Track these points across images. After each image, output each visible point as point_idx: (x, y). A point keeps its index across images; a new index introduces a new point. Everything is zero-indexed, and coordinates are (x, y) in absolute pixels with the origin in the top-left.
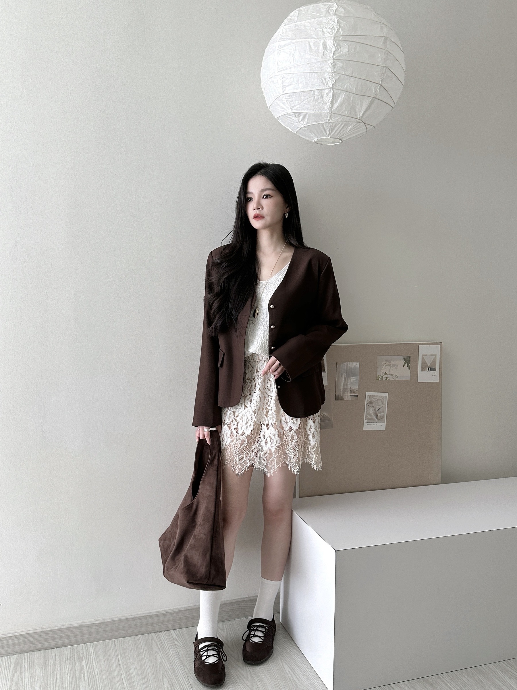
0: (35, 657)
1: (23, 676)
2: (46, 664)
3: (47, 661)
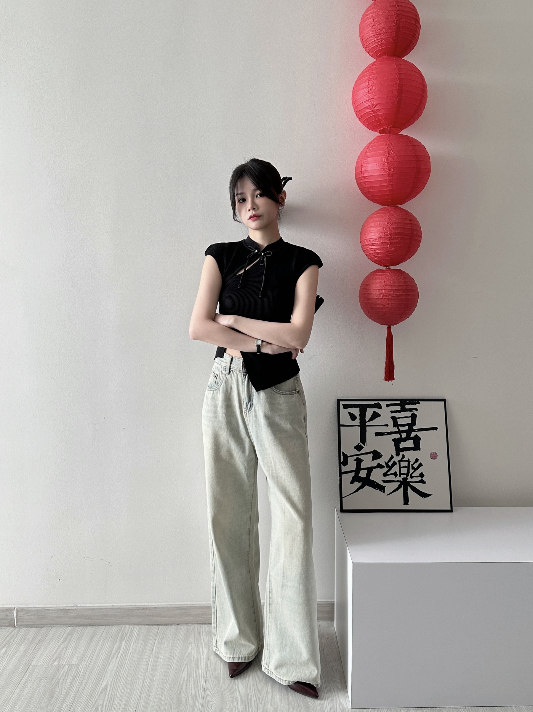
0: (86, 630)
1: (69, 646)
2: (92, 638)
3: (94, 636)
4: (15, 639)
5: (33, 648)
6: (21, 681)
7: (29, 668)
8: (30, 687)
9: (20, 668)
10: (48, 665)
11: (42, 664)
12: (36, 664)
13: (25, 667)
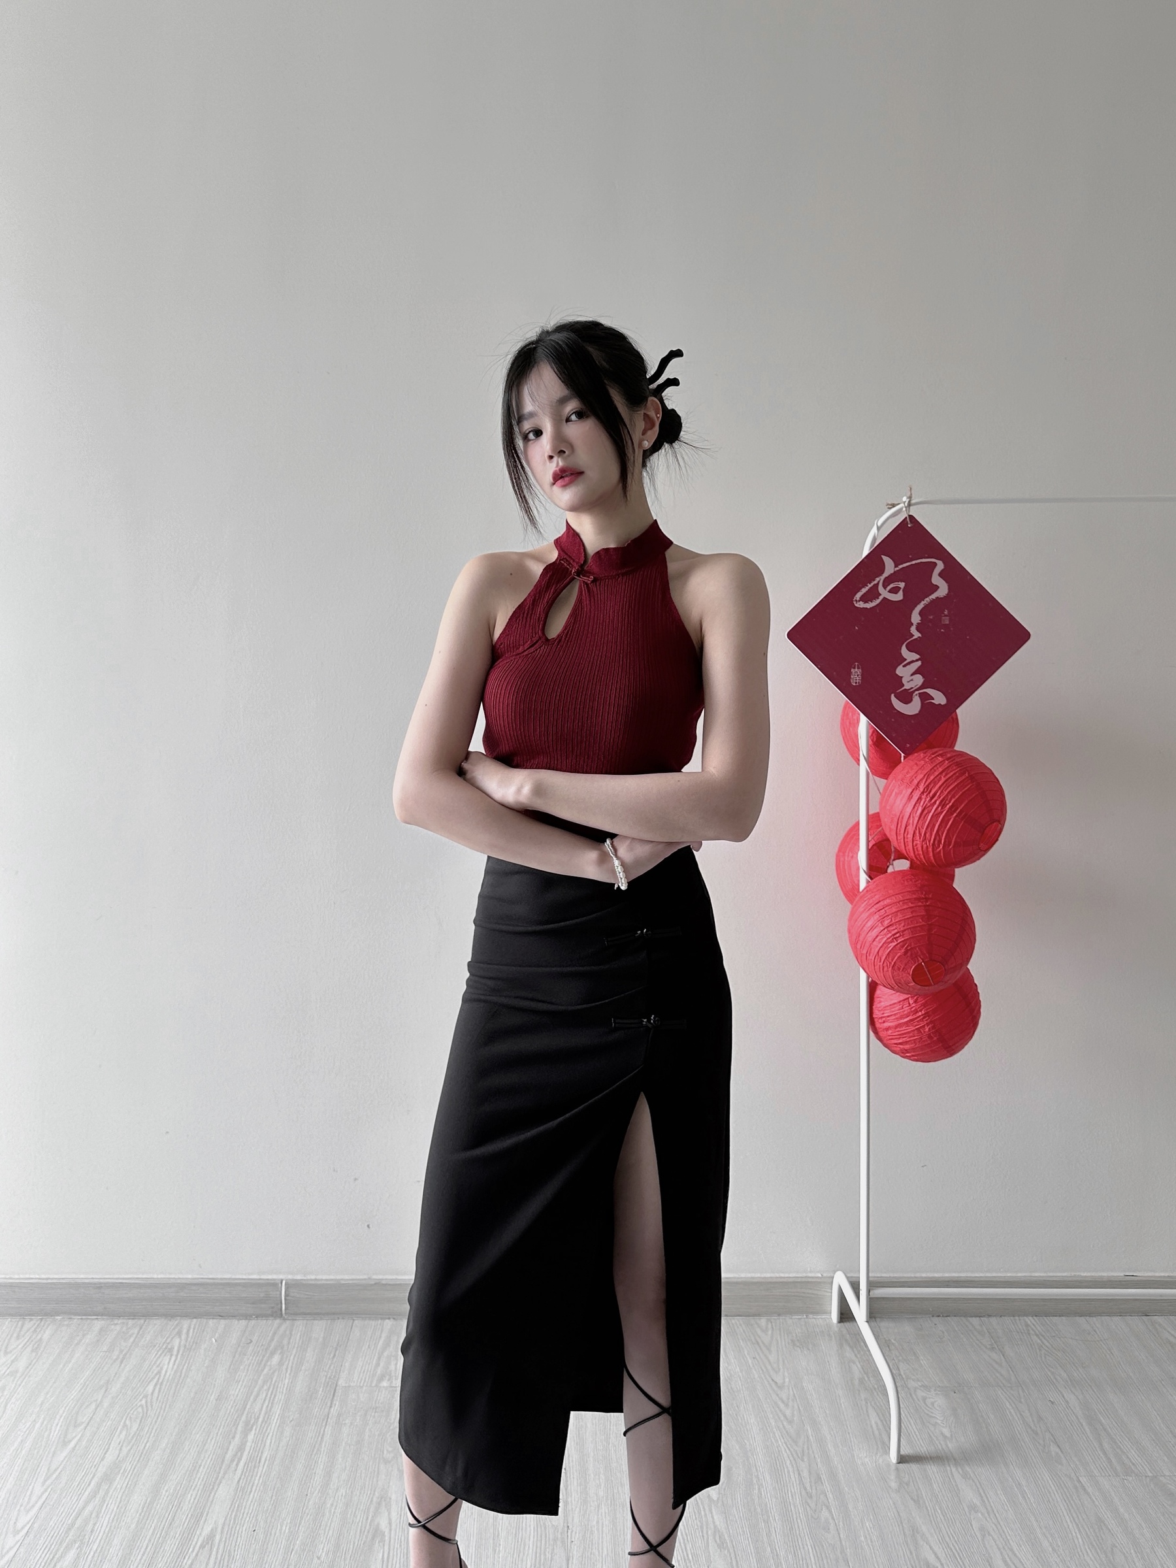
4: (290, 1339)
5: (332, 1356)
6: (329, 1414)
7: (337, 1391)
8: (351, 1424)
9: (319, 1391)
10: (371, 1386)
11: (358, 1384)
12: (347, 1385)
13: (328, 1389)
